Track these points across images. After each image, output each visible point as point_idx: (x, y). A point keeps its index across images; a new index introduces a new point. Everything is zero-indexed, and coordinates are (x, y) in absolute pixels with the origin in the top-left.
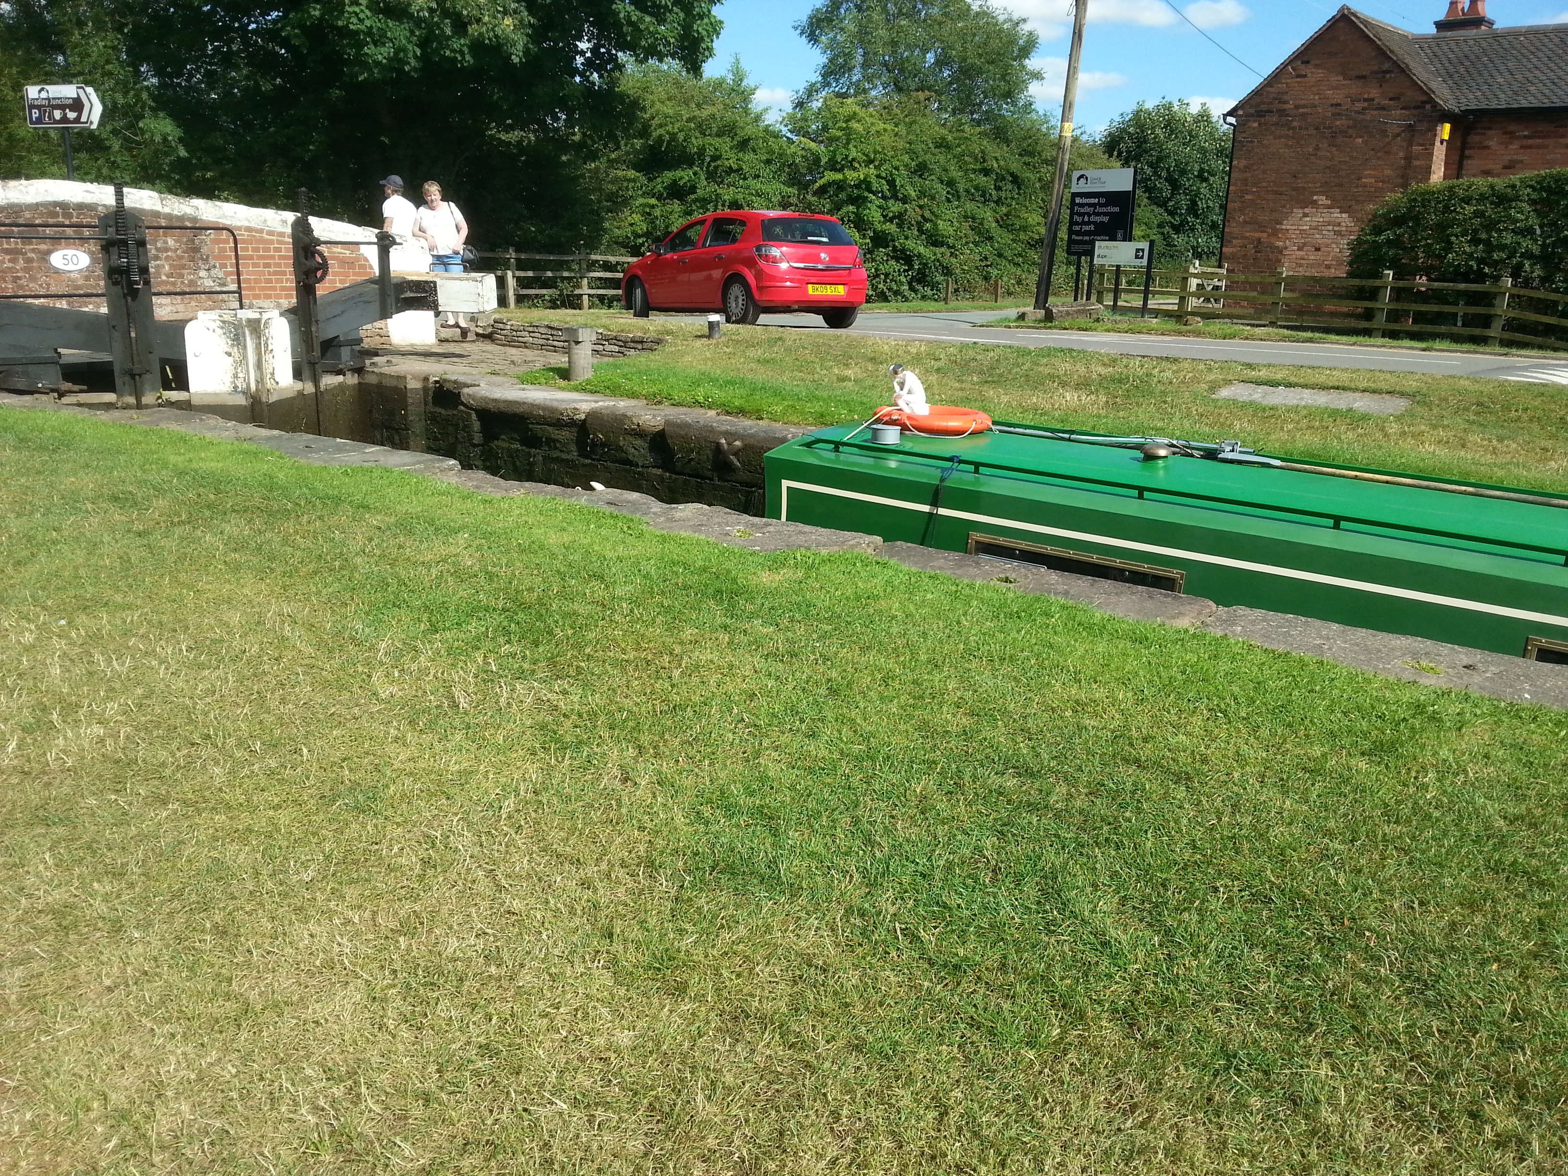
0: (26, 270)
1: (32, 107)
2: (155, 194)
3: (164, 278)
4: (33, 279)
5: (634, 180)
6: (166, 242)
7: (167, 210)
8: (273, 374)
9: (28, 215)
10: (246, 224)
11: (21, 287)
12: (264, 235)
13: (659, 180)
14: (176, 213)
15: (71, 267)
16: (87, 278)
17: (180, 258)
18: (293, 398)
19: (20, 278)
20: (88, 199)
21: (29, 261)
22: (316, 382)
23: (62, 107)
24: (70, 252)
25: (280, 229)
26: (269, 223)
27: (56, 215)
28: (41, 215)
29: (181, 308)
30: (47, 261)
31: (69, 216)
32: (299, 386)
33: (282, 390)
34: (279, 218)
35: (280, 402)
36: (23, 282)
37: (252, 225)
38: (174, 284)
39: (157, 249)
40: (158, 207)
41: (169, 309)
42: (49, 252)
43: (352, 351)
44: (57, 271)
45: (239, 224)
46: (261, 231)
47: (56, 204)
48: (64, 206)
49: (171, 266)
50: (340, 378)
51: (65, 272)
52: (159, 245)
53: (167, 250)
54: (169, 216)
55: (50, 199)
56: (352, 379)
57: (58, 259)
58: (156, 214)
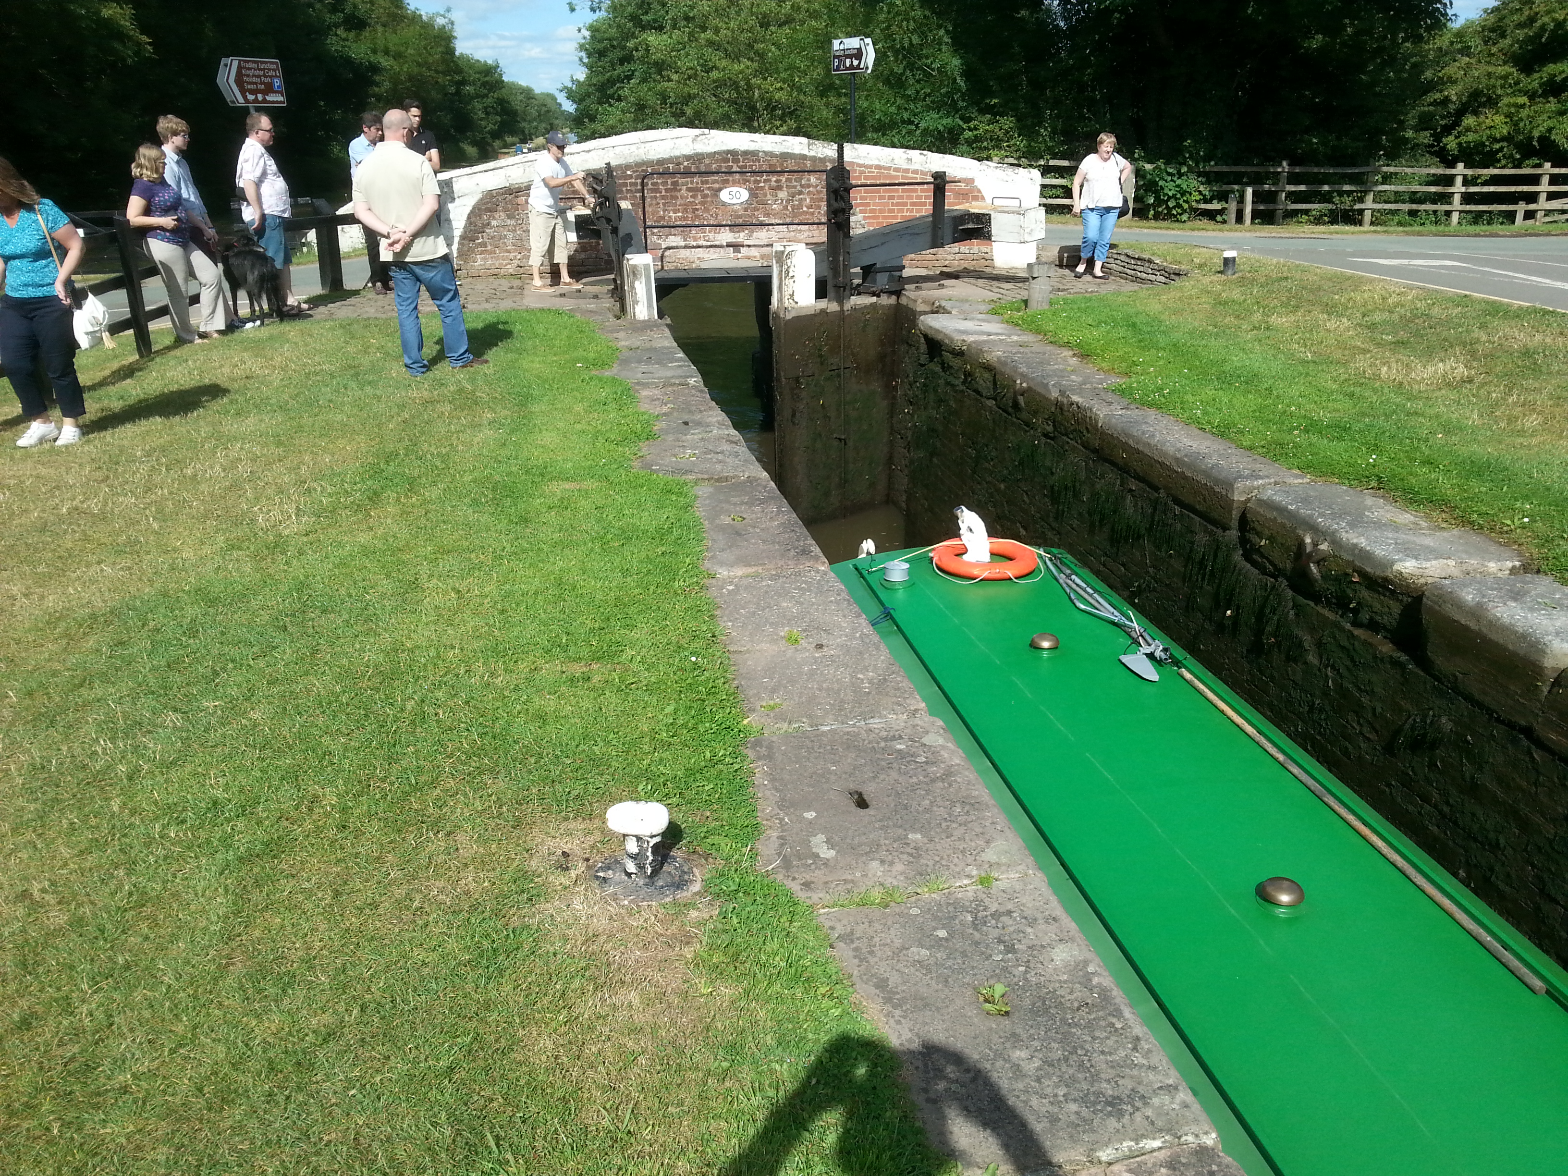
0: (702, 203)
1: (835, 57)
2: (804, 140)
3: (805, 209)
4: (707, 210)
5: (1505, 77)
6: (809, 180)
7: (812, 153)
8: (792, 295)
9: (707, 161)
10: (877, 163)
11: (697, 217)
12: (892, 172)
13: (1536, 75)
14: (819, 155)
15: (735, 201)
16: (746, 210)
17: (819, 192)
18: (815, 315)
19: (697, 210)
20: (752, 147)
21: (706, 196)
22: (841, 304)
23: (850, 56)
24: (734, 189)
25: (905, 166)
26: (896, 162)
27: (727, 161)
28: (717, 161)
29: (816, 233)
30: (718, 196)
31: (735, 161)
32: (823, 304)
33: (801, 308)
34: (905, 156)
35: (797, 319)
36: (699, 213)
37: (882, 163)
38: (813, 214)
39: (802, 186)
40: (805, 152)
41: (806, 234)
42: (720, 190)
43: (891, 276)
44: (724, 204)
45: (870, 163)
46: (889, 168)
47: (728, 152)
48: (734, 153)
49: (811, 199)
50: (874, 299)
51: (730, 205)
52: (803, 182)
53: (809, 186)
54: (814, 159)
55: (725, 148)
56: (887, 300)
57: (724, 195)
58: (804, 157)
